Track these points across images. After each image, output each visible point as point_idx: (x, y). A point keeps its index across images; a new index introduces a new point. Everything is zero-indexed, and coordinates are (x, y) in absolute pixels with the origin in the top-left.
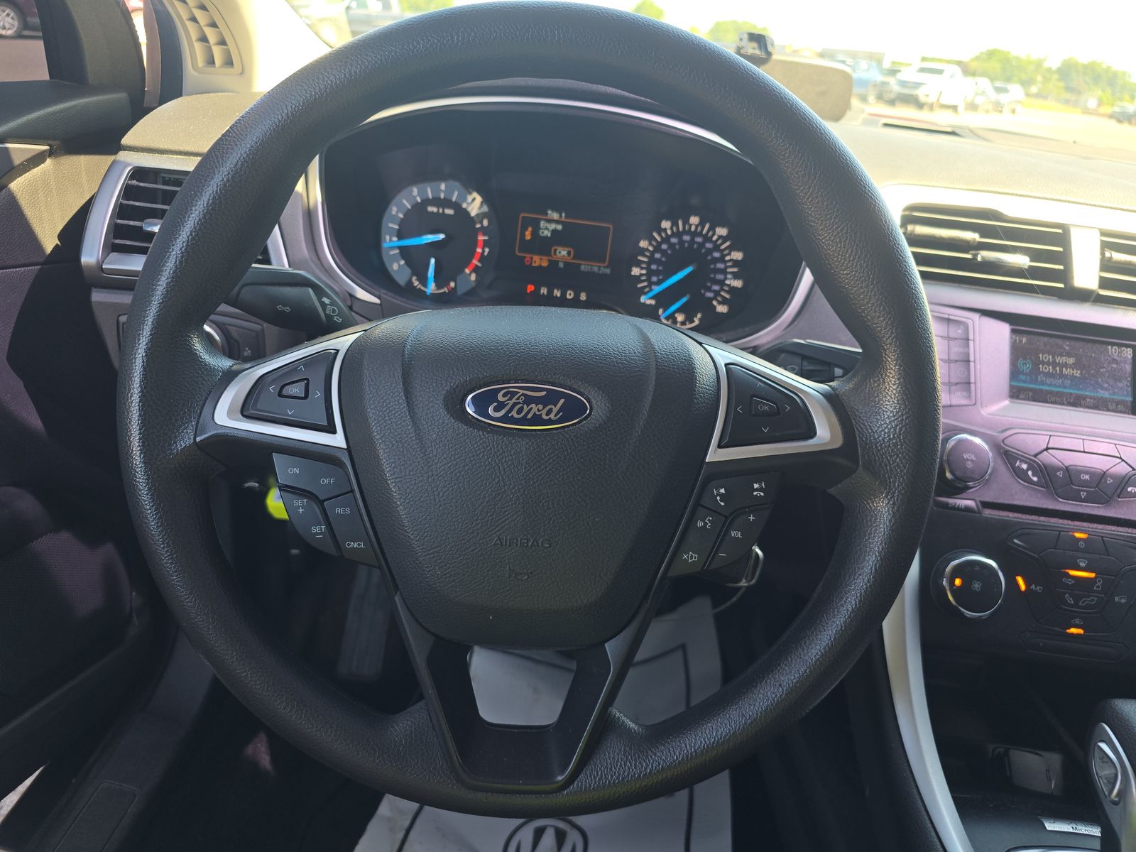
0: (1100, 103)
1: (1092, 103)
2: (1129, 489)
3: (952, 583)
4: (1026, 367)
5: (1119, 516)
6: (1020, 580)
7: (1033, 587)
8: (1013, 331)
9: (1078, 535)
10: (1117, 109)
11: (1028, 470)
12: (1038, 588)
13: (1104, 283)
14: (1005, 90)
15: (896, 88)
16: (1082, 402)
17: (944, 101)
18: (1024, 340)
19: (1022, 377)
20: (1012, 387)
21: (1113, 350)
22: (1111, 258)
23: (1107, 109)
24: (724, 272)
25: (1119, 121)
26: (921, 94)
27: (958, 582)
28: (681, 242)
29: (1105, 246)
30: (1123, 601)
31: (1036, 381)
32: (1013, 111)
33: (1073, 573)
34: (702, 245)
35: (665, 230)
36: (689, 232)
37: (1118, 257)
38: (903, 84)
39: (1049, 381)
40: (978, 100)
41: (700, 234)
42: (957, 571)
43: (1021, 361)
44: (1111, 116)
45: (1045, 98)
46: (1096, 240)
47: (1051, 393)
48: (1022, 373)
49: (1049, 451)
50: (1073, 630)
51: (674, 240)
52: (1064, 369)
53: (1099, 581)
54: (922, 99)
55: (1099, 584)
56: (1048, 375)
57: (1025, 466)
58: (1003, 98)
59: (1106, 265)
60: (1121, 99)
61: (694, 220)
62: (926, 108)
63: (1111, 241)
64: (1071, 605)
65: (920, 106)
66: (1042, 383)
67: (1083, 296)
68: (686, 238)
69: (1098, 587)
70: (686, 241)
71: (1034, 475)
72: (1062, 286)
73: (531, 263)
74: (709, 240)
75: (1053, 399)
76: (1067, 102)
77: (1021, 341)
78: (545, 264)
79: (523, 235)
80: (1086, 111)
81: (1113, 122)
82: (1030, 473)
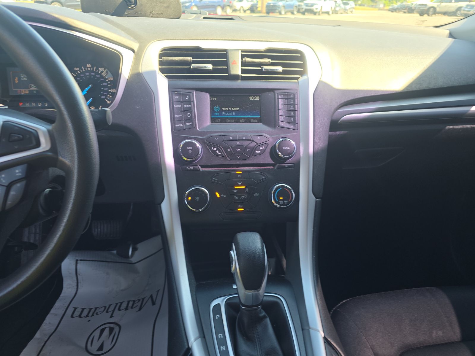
0: (385, 6)
1: (381, 6)
2: (256, 152)
3: (187, 200)
4: (217, 109)
5: (253, 163)
6: (217, 194)
7: (222, 195)
8: (210, 96)
9: (238, 173)
10: (391, 7)
11: (217, 150)
12: (224, 195)
13: (243, 71)
14: (347, 4)
15: (305, 7)
16: (241, 121)
17: (323, 10)
18: (216, 99)
19: (216, 114)
20: (211, 119)
21: (252, 98)
22: (245, 61)
23: (387, 8)
24: (107, 86)
25: (392, 12)
26: (314, 8)
27: (190, 198)
28: (85, 76)
29: (243, 56)
30: (257, 195)
31: (221, 115)
32: (352, 12)
33: (236, 187)
34: (95, 76)
35: (77, 71)
36: (88, 71)
37: (248, 59)
38: (307, 5)
39: (226, 114)
40: (337, 9)
41: (93, 72)
42: (189, 195)
43: (215, 108)
44: (389, 10)
45: (364, 5)
46: (240, 54)
47: (228, 118)
48: (216, 112)
49: (225, 142)
50: (239, 210)
51: (82, 75)
52: (232, 108)
53: (247, 189)
54: (315, 10)
55: (247, 190)
56: (226, 111)
57: (215, 149)
58: (347, 7)
59: (244, 64)
60: (392, 3)
61: (89, 66)
62: (317, 14)
63: (245, 54)
64: (237, 200)
65: (315, 13)
66: (224, 115)
67: (236, 78)
68: (87, 74)
69: (247, 191)
70: (88, 75)
71: (219, 152)
72: (227, 75)
73: (21, 93)
74: (98, 73)
75: (229, 121)
76: (372, 6)
77: (214, 99)
78: (27, 93)
79: (14, 81)
80: (380, 9)
81: (390, 12)
82: (217, 151)
